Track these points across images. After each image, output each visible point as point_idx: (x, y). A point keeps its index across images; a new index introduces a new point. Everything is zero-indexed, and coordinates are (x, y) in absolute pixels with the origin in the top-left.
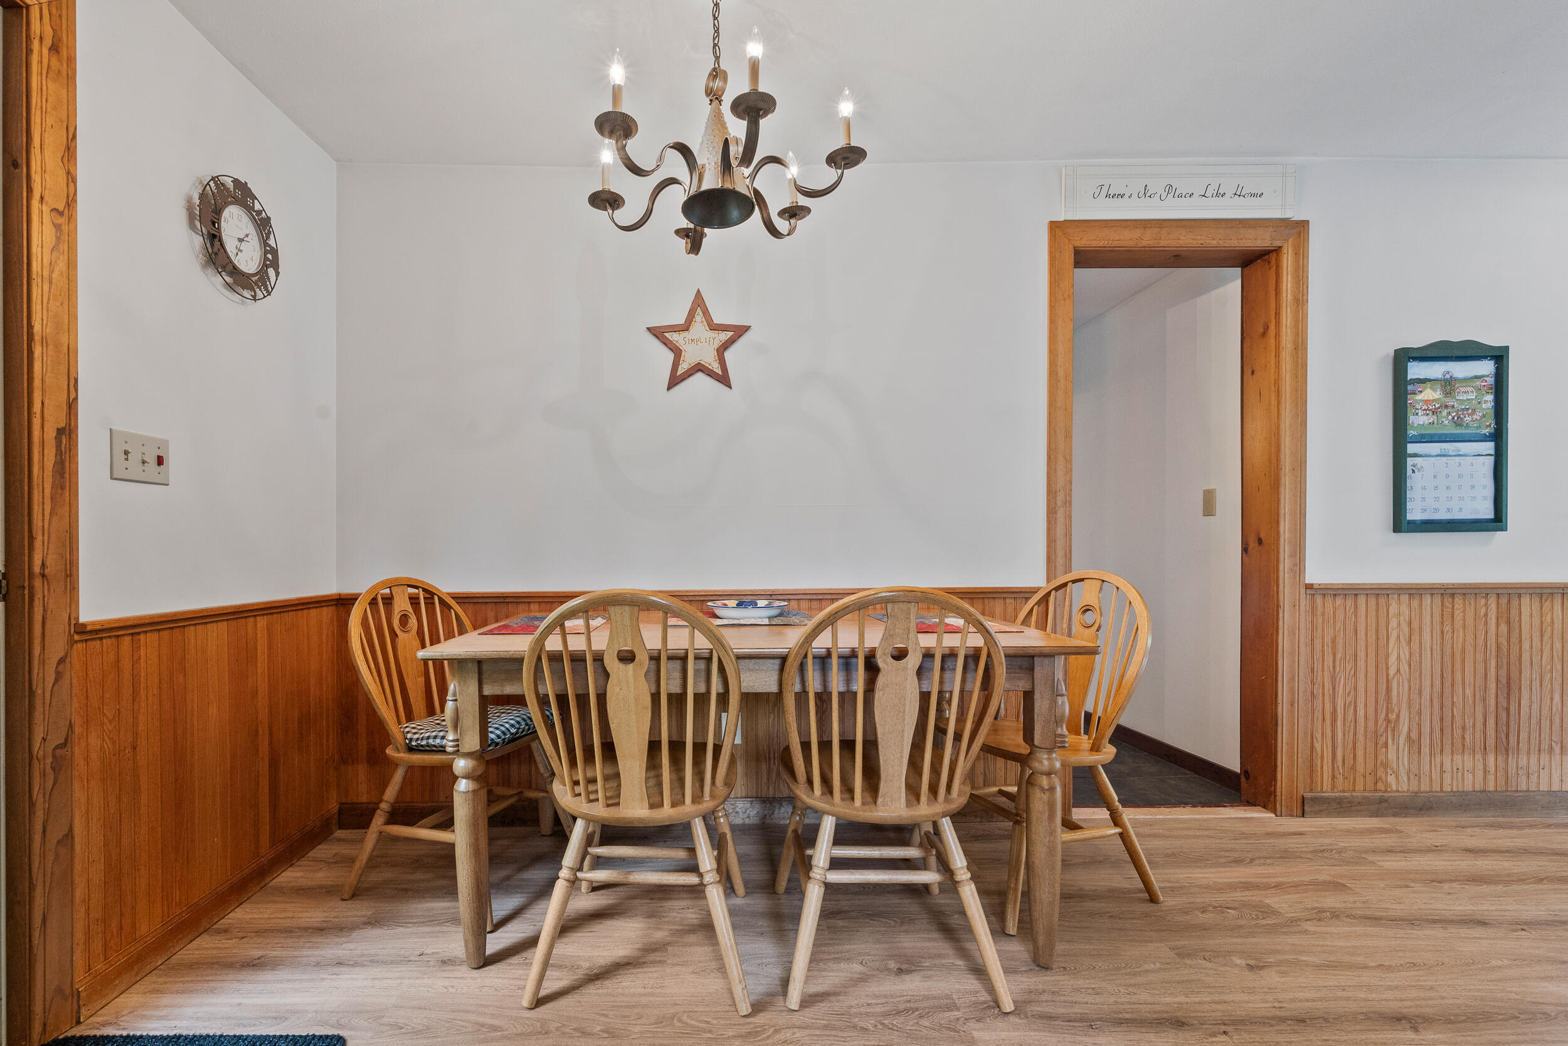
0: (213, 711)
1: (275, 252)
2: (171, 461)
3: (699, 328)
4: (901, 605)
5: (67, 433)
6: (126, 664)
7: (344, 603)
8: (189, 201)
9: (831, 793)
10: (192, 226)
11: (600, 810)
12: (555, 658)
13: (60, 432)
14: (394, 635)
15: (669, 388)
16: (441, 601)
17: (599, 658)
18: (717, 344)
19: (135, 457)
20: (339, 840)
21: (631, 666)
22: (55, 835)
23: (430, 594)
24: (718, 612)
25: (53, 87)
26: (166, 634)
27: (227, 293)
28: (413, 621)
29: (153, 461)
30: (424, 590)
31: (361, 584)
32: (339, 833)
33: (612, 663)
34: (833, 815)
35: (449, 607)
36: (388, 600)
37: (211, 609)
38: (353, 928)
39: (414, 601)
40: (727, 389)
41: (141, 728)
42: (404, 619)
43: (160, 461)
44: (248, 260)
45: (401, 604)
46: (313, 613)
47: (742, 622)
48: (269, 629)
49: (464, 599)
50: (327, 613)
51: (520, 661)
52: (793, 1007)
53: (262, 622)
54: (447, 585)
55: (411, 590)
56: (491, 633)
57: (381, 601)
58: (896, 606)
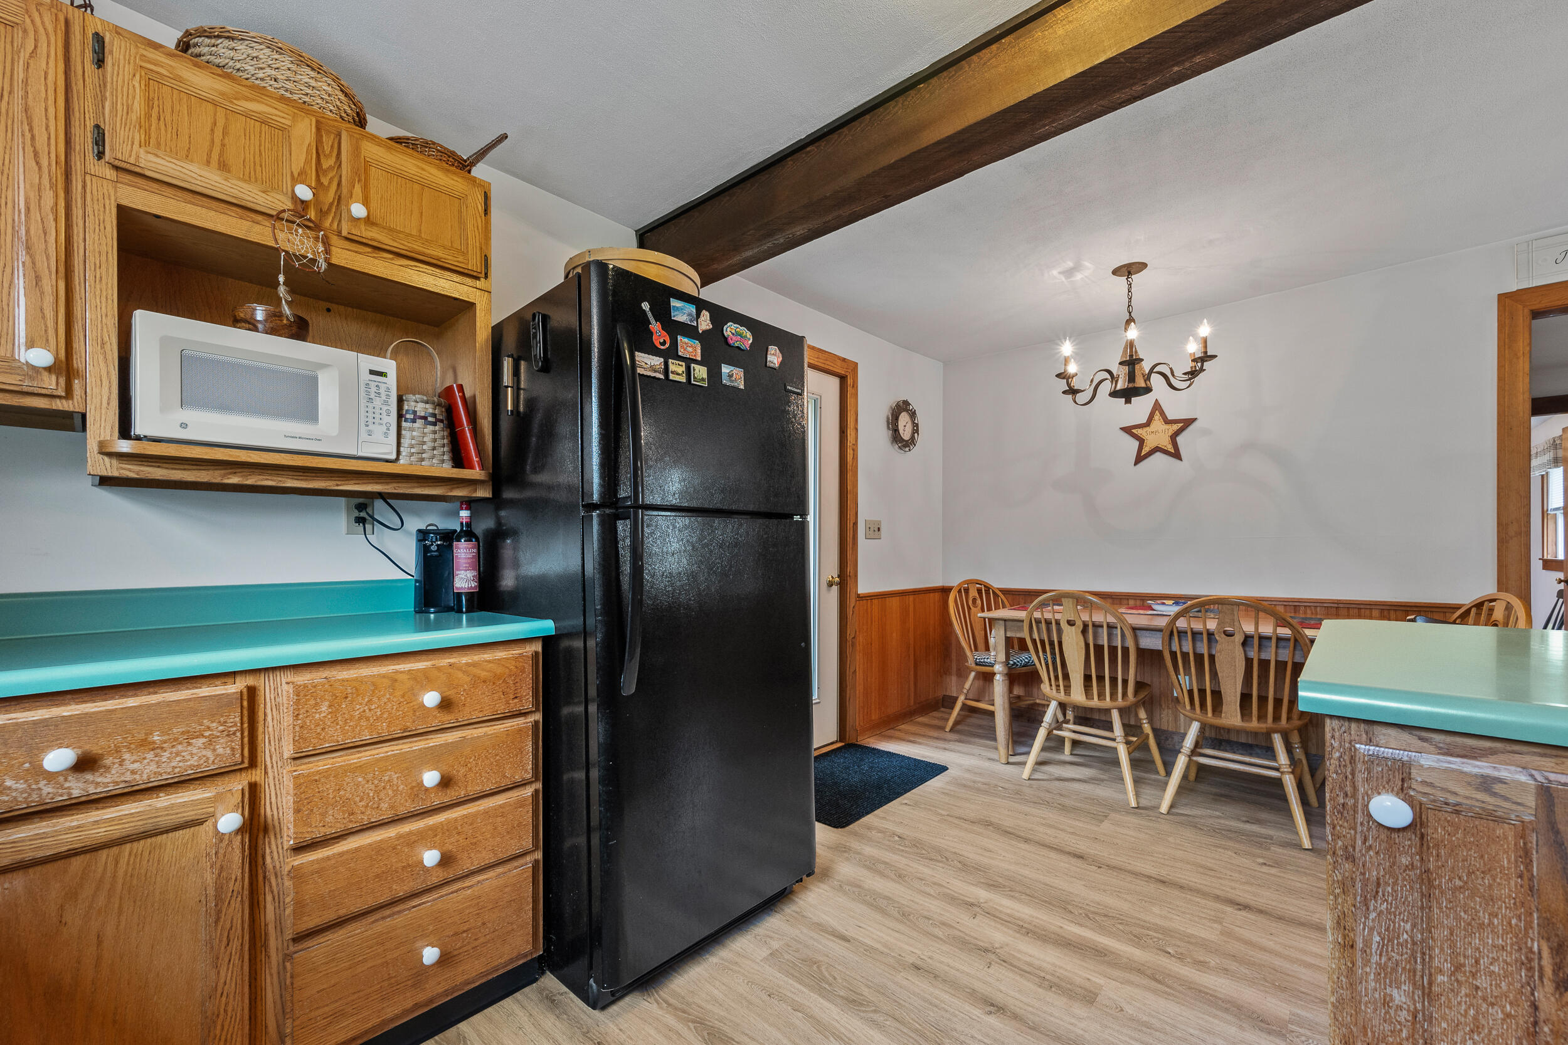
0: (894, 635)
1: (917, 425)
2: (882, 529)
3: (1158, 423)
4: (1227, 606)
5: (855, 524)
6: (869, 610)
7: (945, 591)
8: (888, 418)
9: (1195, 709)
10: (888, 428)
11: (1062, 696)
12: (1038, 622)
13: (854, 524)
14: (969, 608)
15: (1136, 464)
16: (994, 592)
17: (1058, 623)
18: (1171, 433)
19: (872, 529)
20: (943, 712)
21: (1073, 627)
22: (852, 670)
23: (988, 588)
24: (1155, 607)
25: (853, 400)
26: (880, 600)
27: (899, 451)
28: (979, 602)
29: (876, 529)
30: (985, 586)
31: (954, 581)
32: (942, 709)
33: (1064, 625)
34: (1198, 721)
35: (998, 596)
36: (967, 591)
37: (895, 591)
38: (950, 741)
39: (979, 591)
40: (1178, 461)
41: (873, 637)
42: (974, 600)
43: (879, 530)
44: (906, 434)
45: (973, 593)
46: (932, 595)
47: (1165, 613)
48: (914, 600)
49: (1006, 592)
50: (937, 595)
51: (1023, 621)
52: (1163, 812)
53: (911, 598)
54: (997, 583)
55: (978, 586)
56: (1014, 609)
57: (964, 590)
58: (1224, 607)
